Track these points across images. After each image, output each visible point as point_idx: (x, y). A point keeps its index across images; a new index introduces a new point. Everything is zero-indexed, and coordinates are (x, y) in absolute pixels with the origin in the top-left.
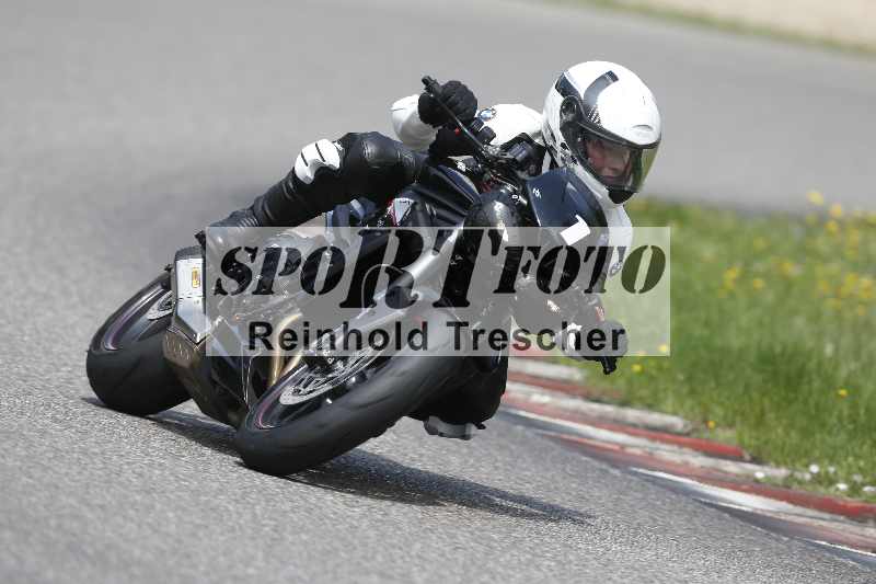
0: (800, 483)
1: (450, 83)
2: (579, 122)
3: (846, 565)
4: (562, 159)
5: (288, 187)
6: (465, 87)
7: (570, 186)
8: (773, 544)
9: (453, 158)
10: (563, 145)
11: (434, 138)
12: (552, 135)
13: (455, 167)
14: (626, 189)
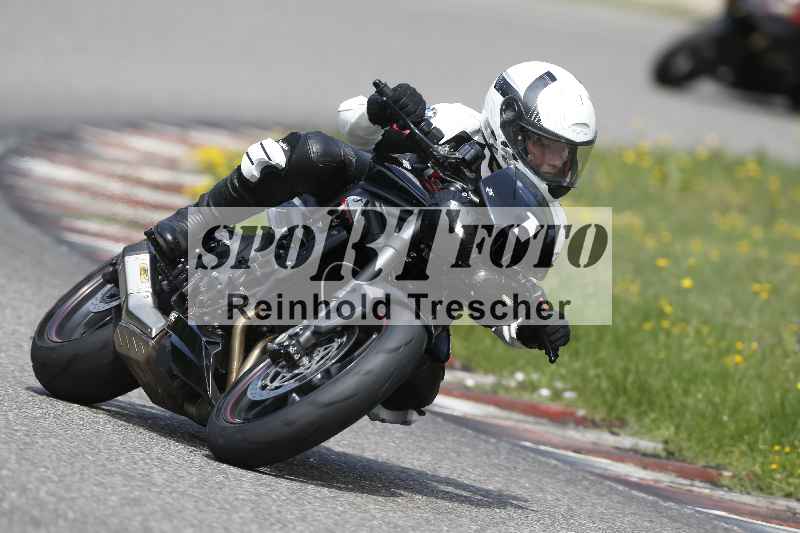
0: (507, 389)
1: (400, 86)
2: (519, 120)
3: (548, 464)
4: (503, 157)
5: (233, 184)
6: (414, 90)
7: (519, 184)
8: (482, 445)
9: (396, 155)
10: (503, 143)
11: (380, 138)
12: (493, 132)
13: (401, 165)
14: (565, 184)
